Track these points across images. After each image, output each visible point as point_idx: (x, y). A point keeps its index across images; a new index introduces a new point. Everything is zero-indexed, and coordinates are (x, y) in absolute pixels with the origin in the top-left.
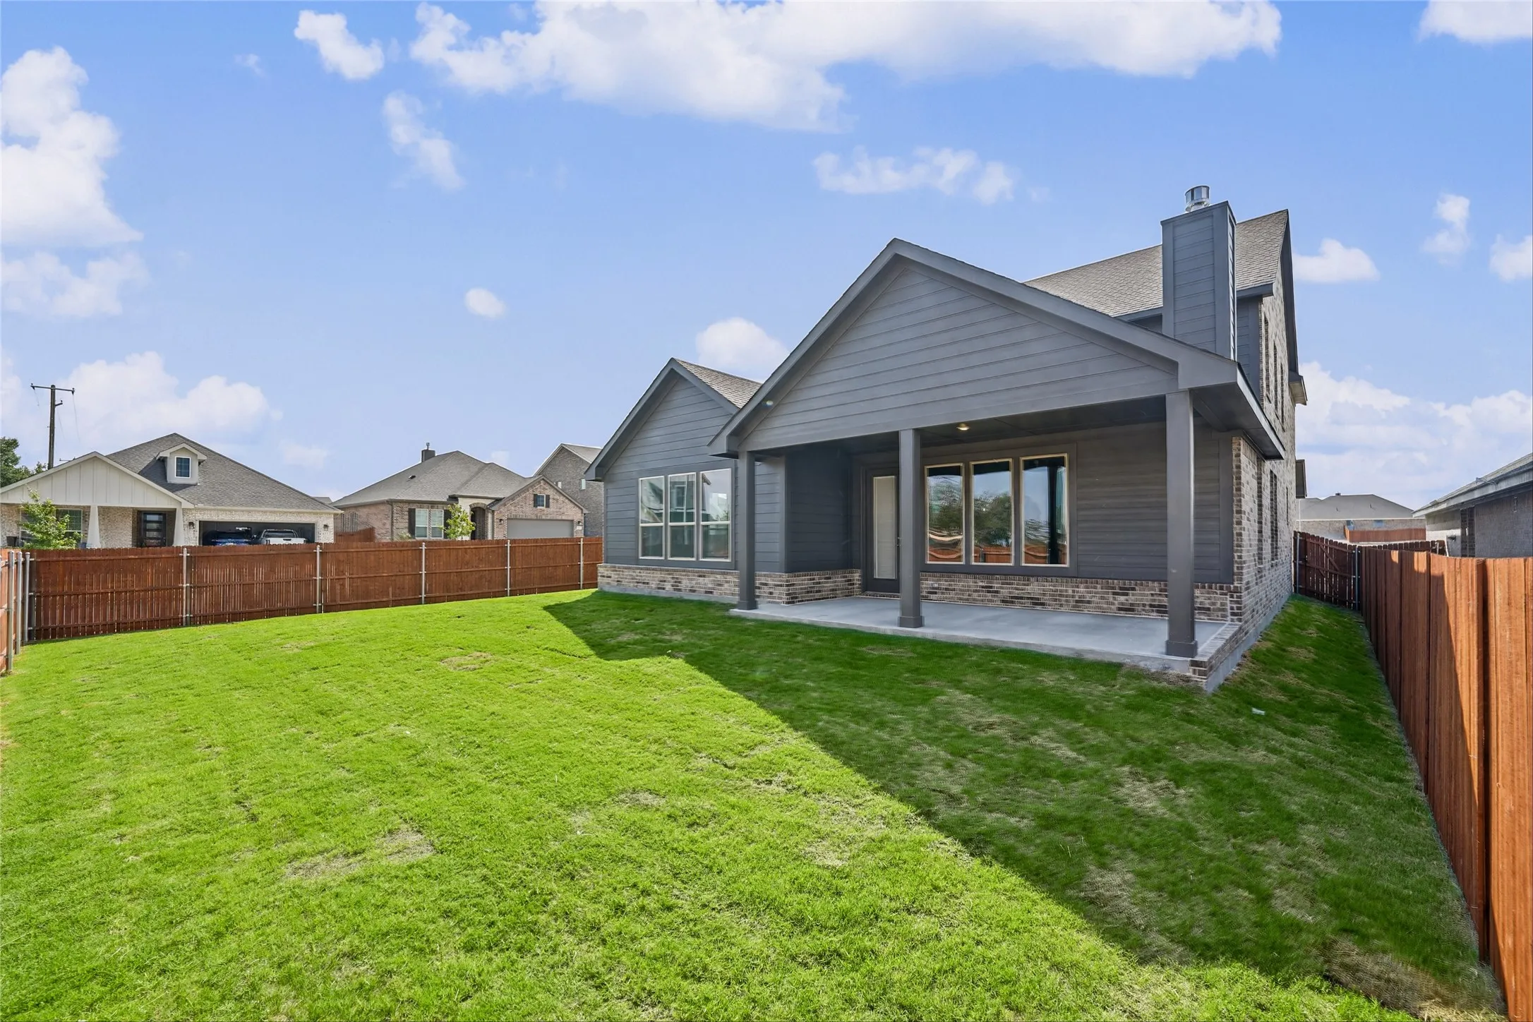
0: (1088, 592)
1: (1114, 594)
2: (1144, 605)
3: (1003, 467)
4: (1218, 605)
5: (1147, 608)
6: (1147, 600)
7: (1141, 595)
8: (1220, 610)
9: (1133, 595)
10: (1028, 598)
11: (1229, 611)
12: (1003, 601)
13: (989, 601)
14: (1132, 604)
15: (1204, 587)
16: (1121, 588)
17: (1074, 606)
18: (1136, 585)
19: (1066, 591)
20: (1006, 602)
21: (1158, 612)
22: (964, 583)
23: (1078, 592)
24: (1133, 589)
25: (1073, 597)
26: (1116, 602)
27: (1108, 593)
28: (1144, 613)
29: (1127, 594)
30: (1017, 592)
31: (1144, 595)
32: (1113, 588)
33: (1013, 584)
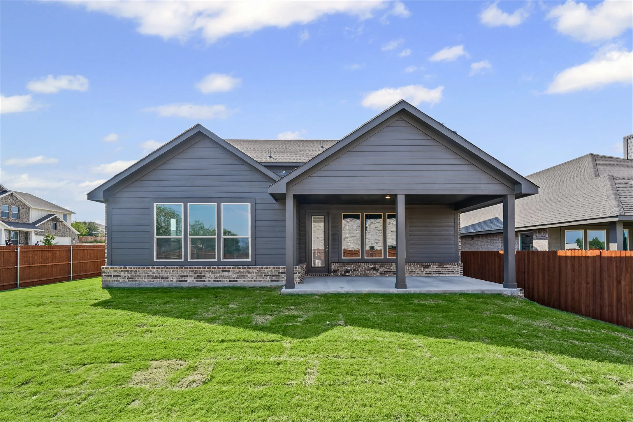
0: (414, 268)
1: (424, 268)
2: (434, 272)
3: (379, 217)
4: (456, 270)
5: (435, 272)
6: (435, 270)
7: (433, 268)
8: (457, 271)
9: (430, 268)
10: (391, 272)
11: (460, 272)
12: (380, 274)
13: (374, 274)
14: (429, 272)
15: (453, 264)
16: (426, 266)
17: (409, 274)
18: (432, 264)
19: (406, 268)
20: (383, 274)
21: (438, 274)
22: (362, 267)
23: (410, 268)
24: (430, 266)
25: (409, 270)
26: (424, 271)
28: (434, 274)
29: (428, 268)
30: (386, 269)
31: (434, 268)
32: (423, 266)
33: (384, 266)
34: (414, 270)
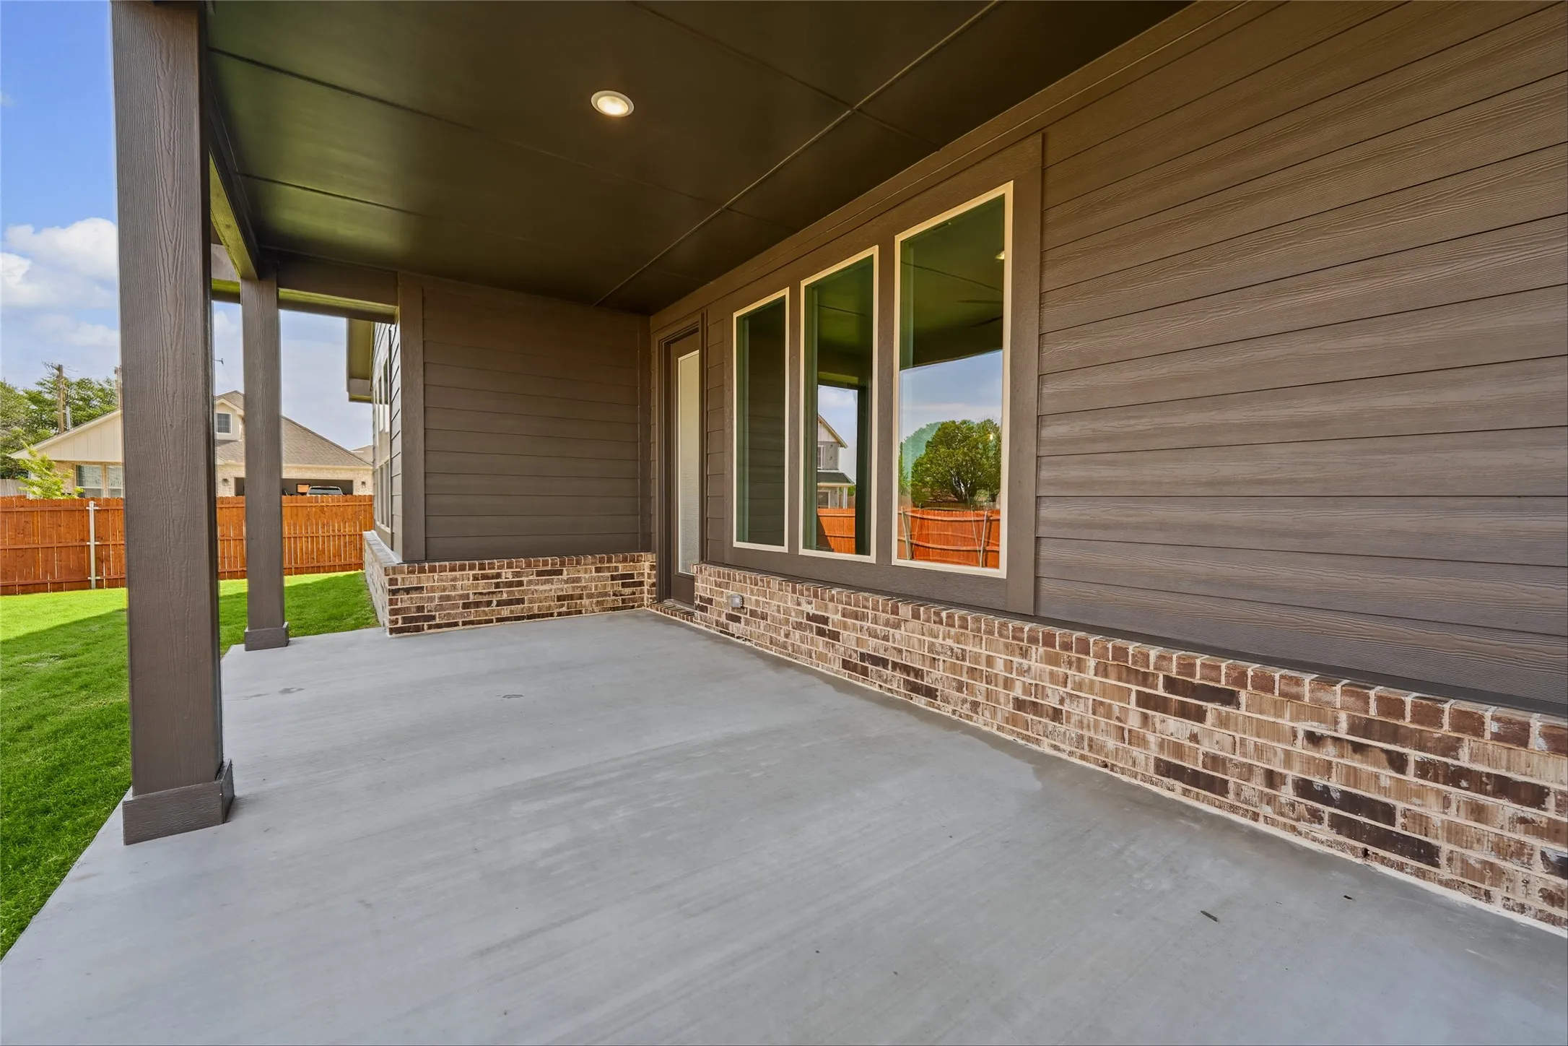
0: (1056, 678)
1: (1148, 700)
2: (1273, 778)
5: (1289, 793)
6: (1290, 759)
7: (1260, 728)
9: (1223, 722)
12: (845, 664)
13: (820, 657)
14: (1215, 761)
16: (1170, 684)
19: (990, 662)
20: (852, 668)
21: (1334, 820)
22: (778, 601)
23: (1022, 672)
24: (1229, 698)
26: (1152, 738)
27: (1123, 694)
28: (1267, 810)
29: (1200, 716)
30: (872, 642)
31: (1275, 732)
32: (1145, 679)
33: (863, 617)
34: (1052, 702)
